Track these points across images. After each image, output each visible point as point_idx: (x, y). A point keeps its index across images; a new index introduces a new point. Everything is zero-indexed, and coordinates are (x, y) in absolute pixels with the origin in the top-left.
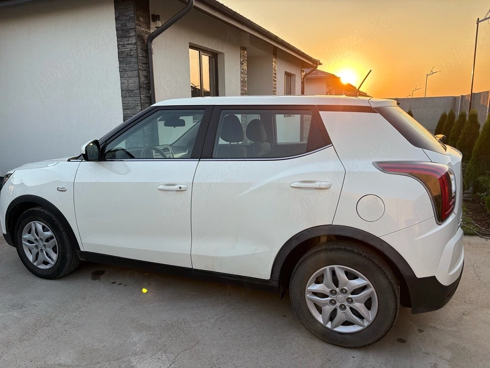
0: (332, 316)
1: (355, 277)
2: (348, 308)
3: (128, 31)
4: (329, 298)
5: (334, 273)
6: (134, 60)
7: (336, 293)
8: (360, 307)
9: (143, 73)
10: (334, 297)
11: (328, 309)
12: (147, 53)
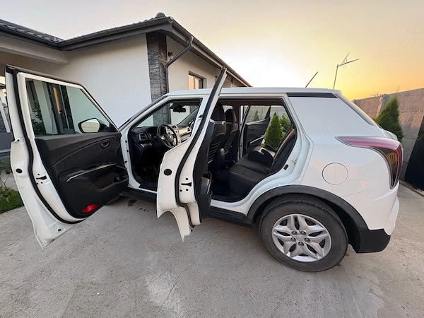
0: (292, 249)
1: (313, 224)
2: (305, 245)
3: (155, 61)
4: (290, 237)
5: (296, 219)
6: (158, 77)
7: (296, 233)
8: (316, 246)
9: (163, 86)
10: (295, 236)
11: (289, 244)
12: (165, 73)
